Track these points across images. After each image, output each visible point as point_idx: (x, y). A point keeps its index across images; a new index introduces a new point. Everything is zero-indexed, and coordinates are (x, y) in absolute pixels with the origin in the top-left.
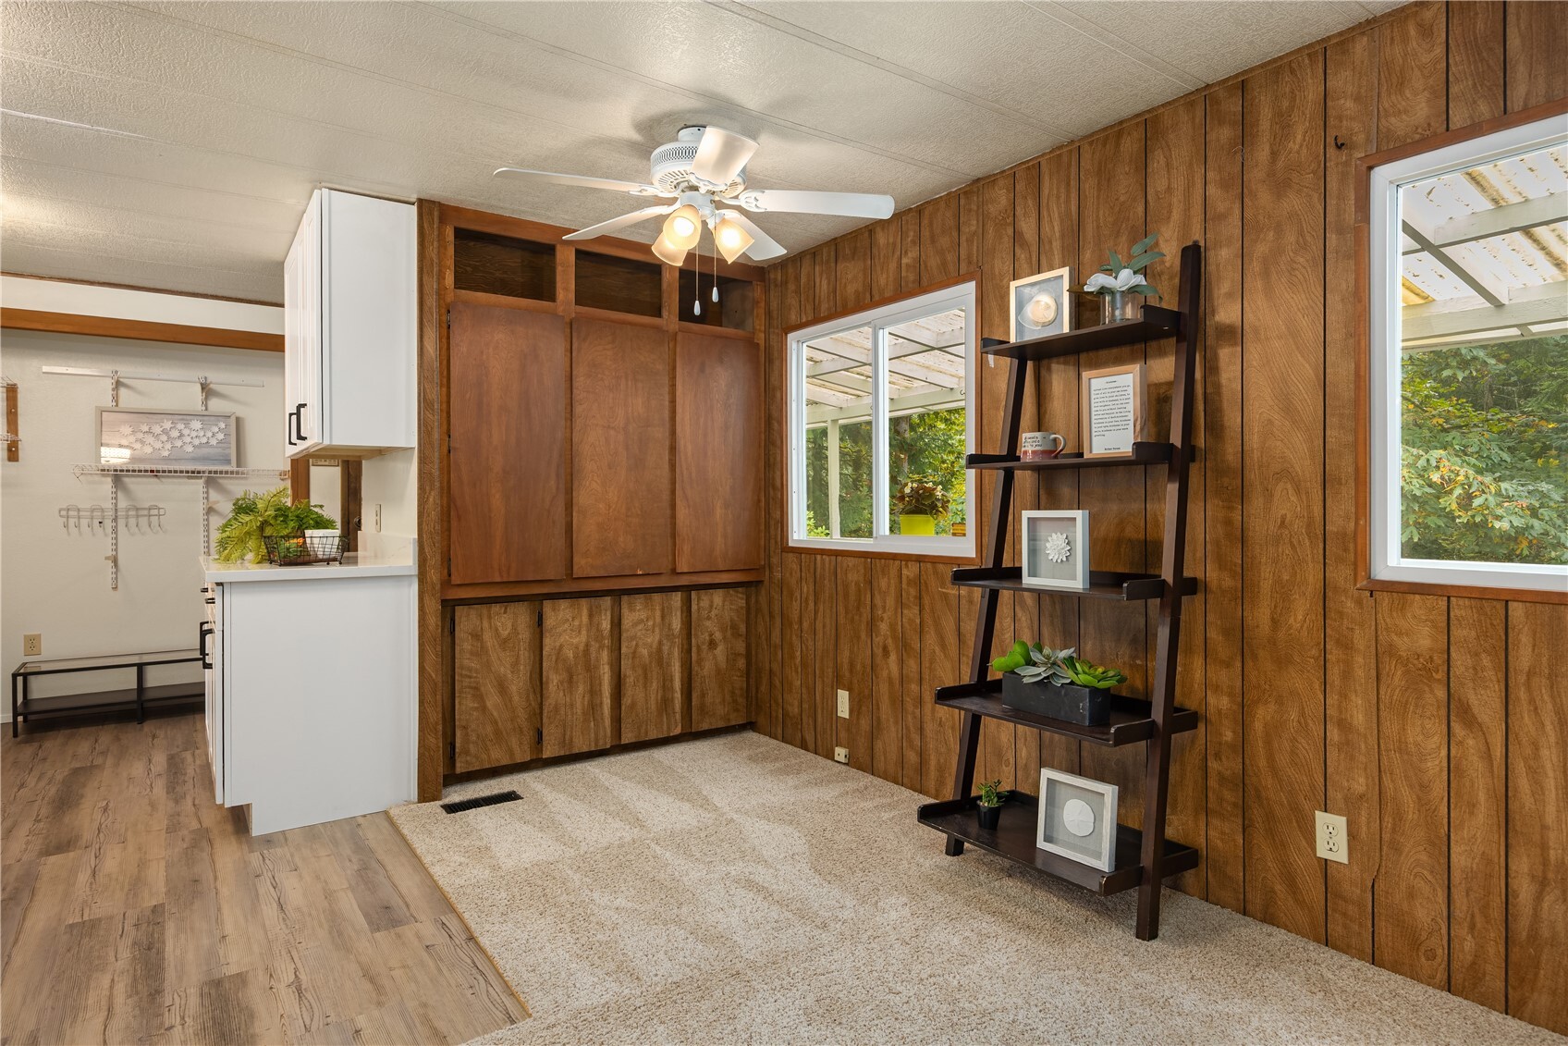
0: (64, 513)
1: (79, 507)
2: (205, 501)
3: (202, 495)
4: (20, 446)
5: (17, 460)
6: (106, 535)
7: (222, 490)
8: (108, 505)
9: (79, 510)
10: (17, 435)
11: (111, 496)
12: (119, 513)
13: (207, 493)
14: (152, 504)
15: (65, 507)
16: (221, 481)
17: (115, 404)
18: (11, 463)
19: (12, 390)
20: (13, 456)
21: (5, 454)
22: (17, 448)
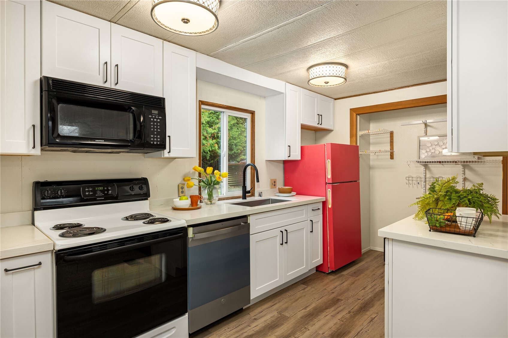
0: (407, 178)
1: (413, 176)
2: (463, 175)
3: (461, 172)
4: (394, 154)
5: (393, 159)
6: (422, 188)
7: (471, 169)
8: (423, 176)
9: (412, 178)
10: (393, 150)
11: (423, 172)
12: (427, 179)
13: (464, 171)
14: (441, 176)
15: (407, 176)
16: (471, 166)
17: (425, 134)
18: (392, 160)
19: (392, 133)
20: (392, 157)
21: (389, 157)
22: (393, 154)
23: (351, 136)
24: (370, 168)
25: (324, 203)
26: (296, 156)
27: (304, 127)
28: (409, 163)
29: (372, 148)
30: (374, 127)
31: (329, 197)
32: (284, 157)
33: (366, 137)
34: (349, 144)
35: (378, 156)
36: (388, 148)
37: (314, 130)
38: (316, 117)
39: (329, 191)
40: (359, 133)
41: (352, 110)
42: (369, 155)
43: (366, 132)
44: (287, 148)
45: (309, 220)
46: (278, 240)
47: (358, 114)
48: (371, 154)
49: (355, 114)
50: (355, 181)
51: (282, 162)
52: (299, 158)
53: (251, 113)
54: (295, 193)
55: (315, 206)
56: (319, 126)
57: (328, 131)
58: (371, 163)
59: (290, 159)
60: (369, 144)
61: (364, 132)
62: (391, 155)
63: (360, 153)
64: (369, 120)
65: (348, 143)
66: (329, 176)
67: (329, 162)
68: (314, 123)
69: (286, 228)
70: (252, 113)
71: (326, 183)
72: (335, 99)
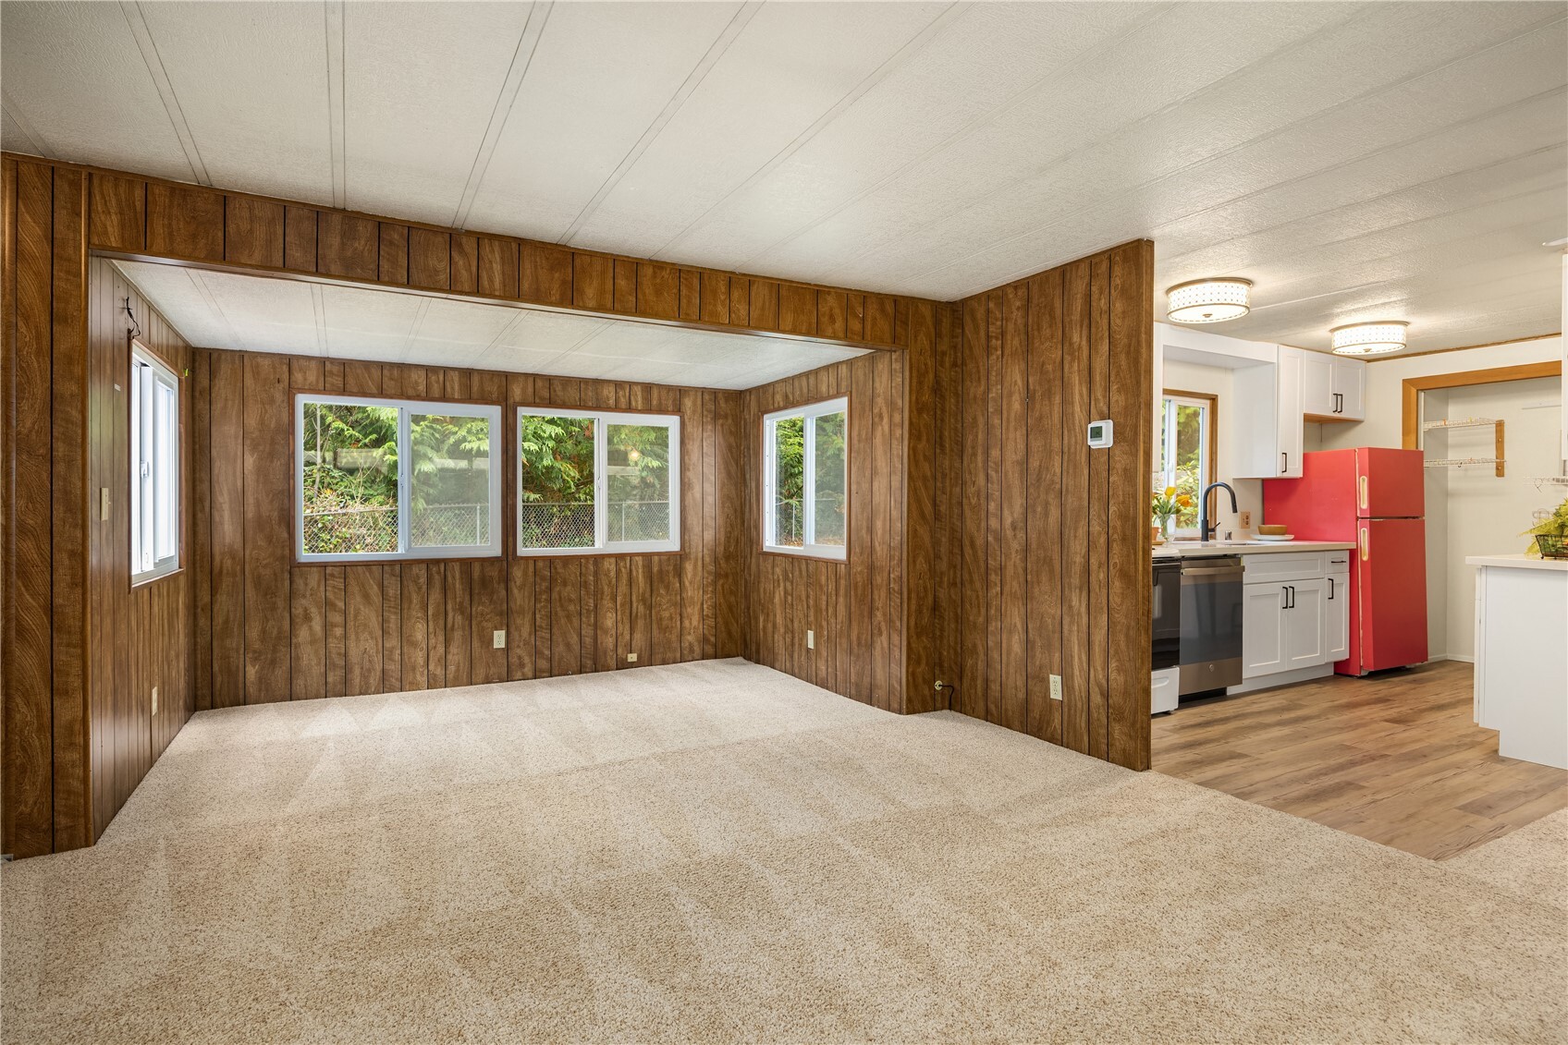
4: (1505, 467)
5: (1503, 476)
9: (1548, 513)
10: (1503, 459)
18: (1499, 478)
19: (1500, 426)
20: (1500, 471)
21: (1494, 471)
22: (1503, 467)
23: (1406, 432)
24: (1446, 494)
25: (1353, 554)
26: (1296, 471)
27: (1308, 419)
28: (1538, 483)
29: (1452, 455)
30: (1458, 412)
31: (1364, 542)
32: (1273, 472)
33: (1439, 436)
34: (1401, 448)
35: (1466, 470)
36: (1492, 454)
37: (1319, 421)
38: (1331, 399)
39: (1364, 531)
40: (1424, 427)
41: (1408, 383)
42: (1447, 468)
43: (1440, 424)
44: (1280, 458)
45: (1326, 579)
46: (1280, 601)
47: (1422, 390)
48: (1450, 467)
49: (1414, 391)
50: (1414, 518)
51: (1260, 483)
52: (1299, 474)
53: (1210, 399)
54: (1292, 537)
55: (1337, 556)
56: (1337, 415)
57: (1352, 423)
58: (1451, 485)
59: (1286, 475)
60: (1445, 446)
61: (1434, 424)
62: (1497, 469)
63: (1426, 465)
64: (1446, 400)
65: (1398, 445)
66: (1364, 504)
67: (1364, 480)
68: (1327, 410)
69: (1292, 584)
70: (1213, 399)
71: (1357, 518)
72: (1369, 361)
